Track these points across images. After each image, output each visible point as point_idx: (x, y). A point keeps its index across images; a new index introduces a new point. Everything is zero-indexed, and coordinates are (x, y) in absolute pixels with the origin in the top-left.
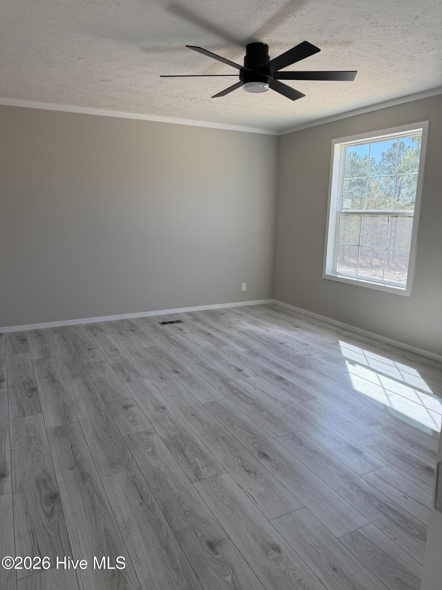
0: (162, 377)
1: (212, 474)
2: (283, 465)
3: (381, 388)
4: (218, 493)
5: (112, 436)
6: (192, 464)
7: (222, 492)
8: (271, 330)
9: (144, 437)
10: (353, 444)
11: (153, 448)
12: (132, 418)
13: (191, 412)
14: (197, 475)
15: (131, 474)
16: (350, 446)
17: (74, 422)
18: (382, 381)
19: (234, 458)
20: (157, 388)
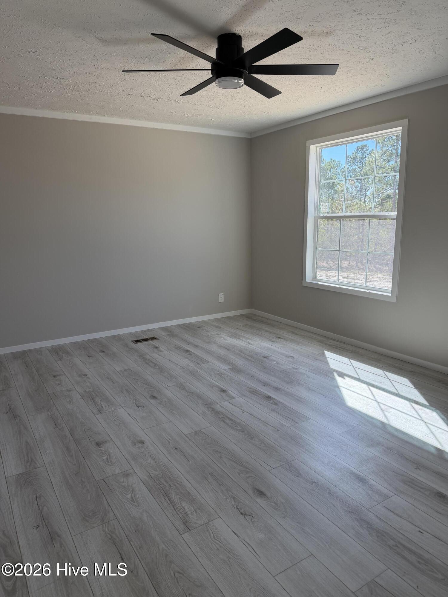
0: (138, 405)
1: (203, 522)
2: (282, 502)
3: (375, 402)
4: (212, 545)
5: (84, 481)
6: (180, 510)
7: (216, 543)
8: (252, 343)
9: (122, 480)
10: (355, 471)
11: (132, 493)
12: (106, 457)
13: (174, 446)
14: (186, 523)
15: (108, 529)
16: (352, 474)
17: (39, 465)
18: (375, 394)
19: (226, 499)
20: (133, 418)
